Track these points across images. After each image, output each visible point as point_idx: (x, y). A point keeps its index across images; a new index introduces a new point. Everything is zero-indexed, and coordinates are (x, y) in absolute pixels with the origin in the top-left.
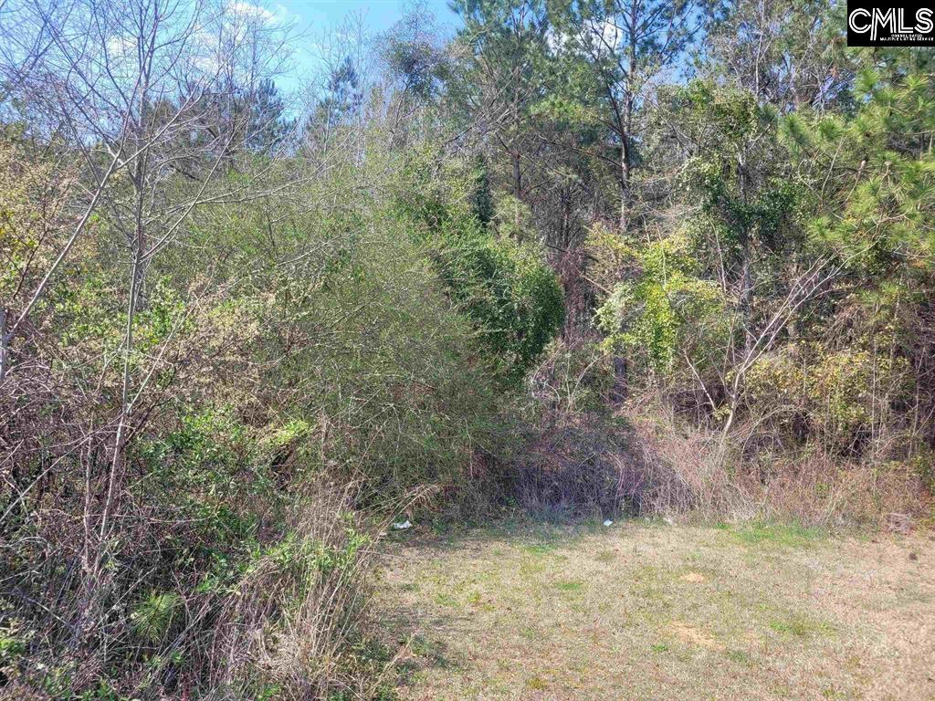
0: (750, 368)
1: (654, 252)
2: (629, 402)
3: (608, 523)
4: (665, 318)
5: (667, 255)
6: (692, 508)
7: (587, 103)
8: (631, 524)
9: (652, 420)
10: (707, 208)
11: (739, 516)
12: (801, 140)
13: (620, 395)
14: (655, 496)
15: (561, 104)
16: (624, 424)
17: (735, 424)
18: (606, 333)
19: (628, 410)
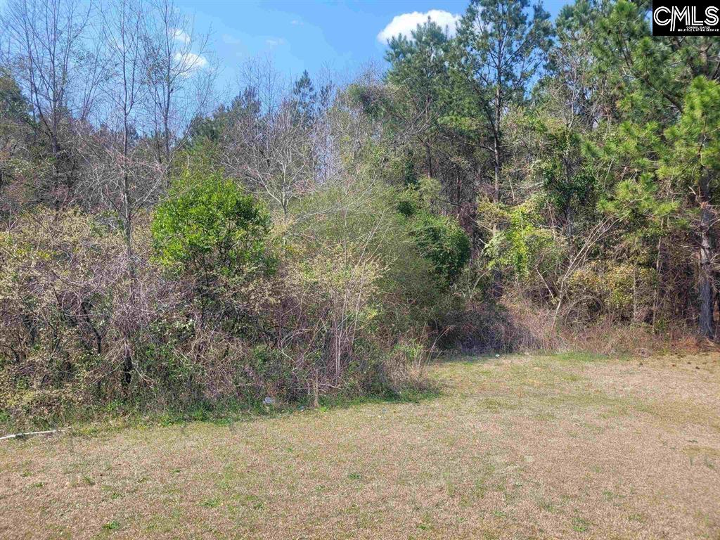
0: (569, 276)
1: (516, 213)
2: (504, 296)
3: (498, 355)
4: (523, 250)
5: (523, 214)
6: (539, 348)
7: (473, 116)
8: (508, 356)
9: (518, 306)
10: (545, 186)
11: (562, 351)
12: (594, 154)
13: (500, 293)
14: (520, 343)
15: (457, 119)
16: (502, 307)
17: (561, 306)
18: (491, 259)
19: (504, 300)
